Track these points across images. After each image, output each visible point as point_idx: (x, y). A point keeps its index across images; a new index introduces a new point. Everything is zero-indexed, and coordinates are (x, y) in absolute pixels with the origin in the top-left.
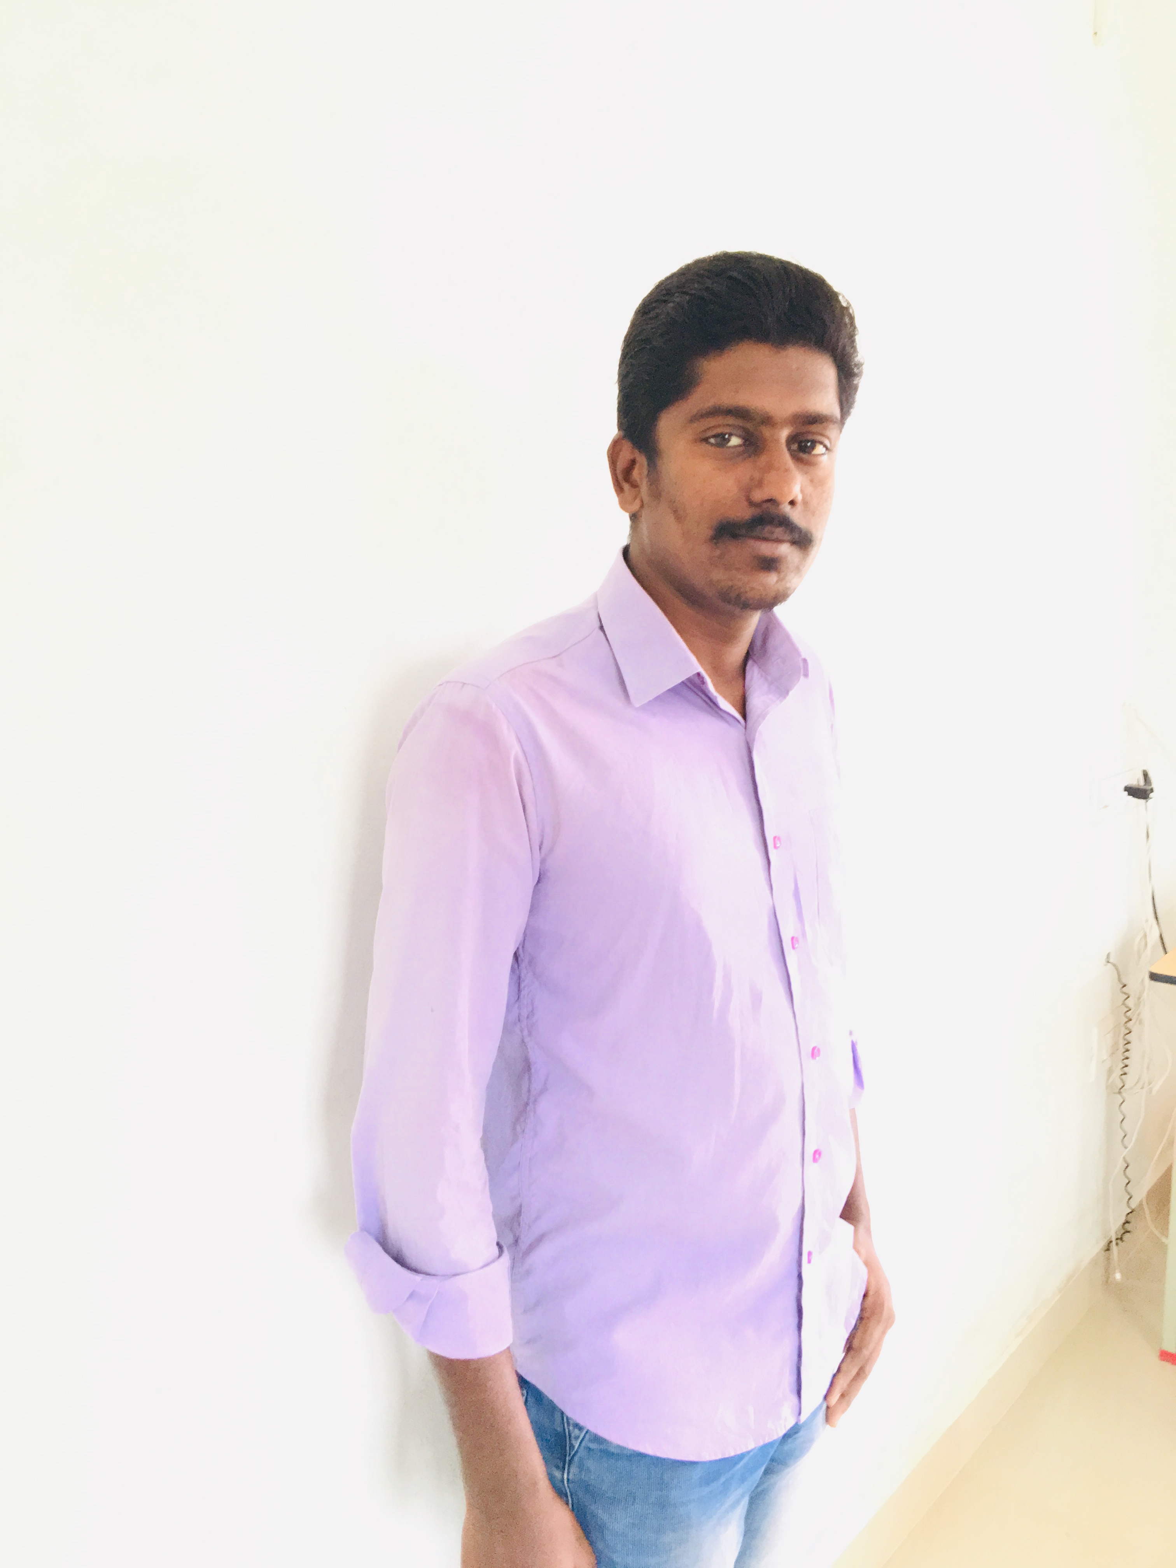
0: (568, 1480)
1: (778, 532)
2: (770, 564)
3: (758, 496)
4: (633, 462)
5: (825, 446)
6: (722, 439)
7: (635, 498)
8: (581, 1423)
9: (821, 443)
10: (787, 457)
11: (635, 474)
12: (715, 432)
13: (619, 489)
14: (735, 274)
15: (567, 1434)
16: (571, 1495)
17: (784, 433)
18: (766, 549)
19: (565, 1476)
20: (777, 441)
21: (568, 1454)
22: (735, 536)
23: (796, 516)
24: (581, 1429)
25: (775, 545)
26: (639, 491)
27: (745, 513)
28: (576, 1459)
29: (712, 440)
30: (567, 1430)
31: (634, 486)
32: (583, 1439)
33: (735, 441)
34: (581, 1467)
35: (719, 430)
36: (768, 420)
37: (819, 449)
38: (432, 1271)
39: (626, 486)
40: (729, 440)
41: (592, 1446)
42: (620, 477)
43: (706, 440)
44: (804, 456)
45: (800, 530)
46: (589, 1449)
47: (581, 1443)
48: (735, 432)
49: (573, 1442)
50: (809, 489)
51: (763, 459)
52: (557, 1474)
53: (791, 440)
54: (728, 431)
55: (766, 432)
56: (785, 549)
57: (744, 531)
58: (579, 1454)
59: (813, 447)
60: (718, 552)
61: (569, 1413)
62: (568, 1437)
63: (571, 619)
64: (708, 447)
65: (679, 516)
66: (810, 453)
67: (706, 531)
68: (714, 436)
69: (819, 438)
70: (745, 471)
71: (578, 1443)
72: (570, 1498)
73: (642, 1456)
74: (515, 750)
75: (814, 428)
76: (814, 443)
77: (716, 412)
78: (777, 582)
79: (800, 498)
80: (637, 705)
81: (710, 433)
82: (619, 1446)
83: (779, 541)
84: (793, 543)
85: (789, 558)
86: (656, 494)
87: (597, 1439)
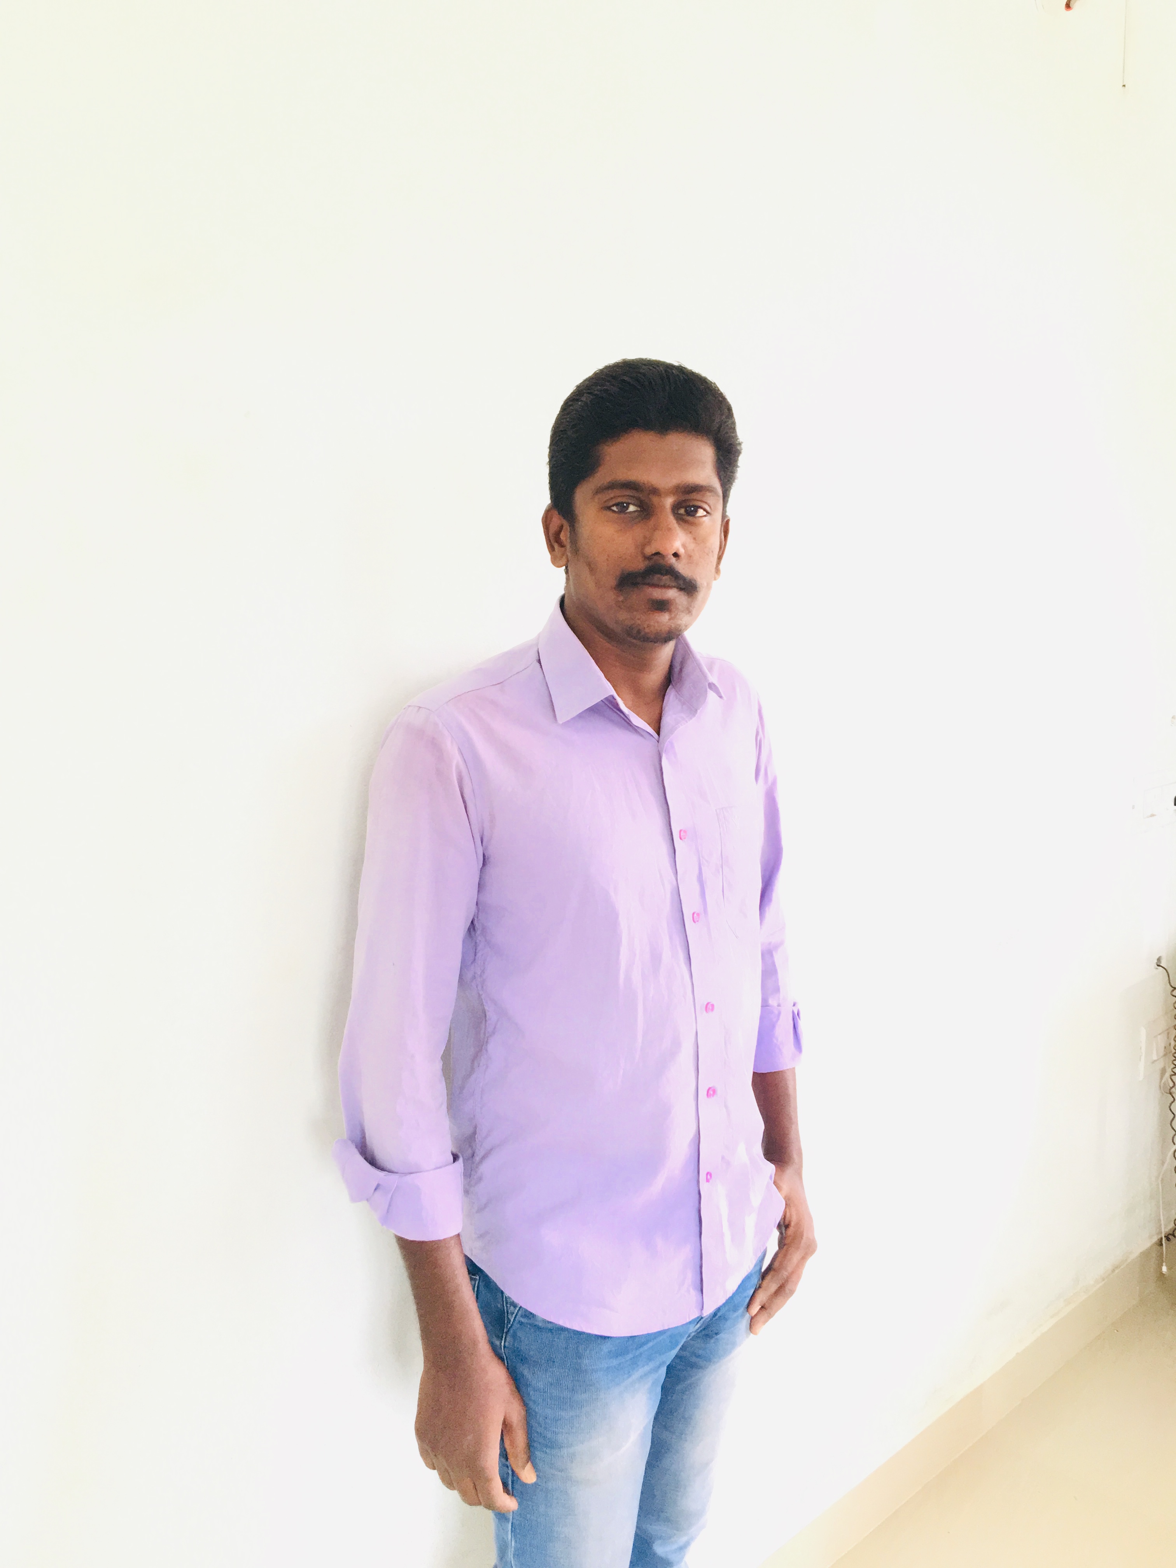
0: (505, 1347)
1: (666, 579)
2: (662, 606)
3: (649, 550)
4: (561, 528)
5: (705, 510)
6: (623, 507)
7: (563, 555)
8: (516, 1301)
9: (701, 508)
10: (671, 519)
11: (562, 536)
12: (614, 502)
13: (551, 548)
14: (626, 378)
15: (506, 1311)
16: (507, 1359)
17: (669, 501)
18: (657, 594)
19: (503, 1344)
20: (663, 507)
21: (506, 1326)
22: (635, 584)
23: (681, 567)
24: (515, 1306)
25: (664, 590)
26: (566, 550)
27: (640, 565)
28: (511, 1331)
29: (615, 508)
30: (505, 1308)
31: (562, 545)
32: (517, 1314)
33: (632, 508)
34: (514, 1336)
35: (619, 500)
36: (655, 491)
37: (701, 512)
38: (395, 1170)
39: (556, 546)
40: (627, 508)
41: (523, 1320)
42: (552, 538)
43: (609, 508)
44: (690, 518)
45: (684, 579)
46: (521, 1323)
47: (515, 1317)
48: (630, 501)
49: (510, 1317)
50: (691, 546)
51: (652, 522)
52: (498, 1343)
53: (675, 508)
54: (626, 501)
55: (655, 499)
56: (672, 594)
57: (639, 580)
58: (514, 1328)
59: (696, 511)
60: (621, 599)
61: (507, 1293)
62: (506, 1314)
63: (513, 655)
64: (609, 513)
65: (592, 567)
66: (694, 516)
67: (612, 582)
68: (616, 505)
69: (699, 504)
70: (638, 532)
71: (513, 1319)
72: (506, 1361)
73: (562, 1329)
74: (456, 759)
75: (694, 496)
76: (697, 508)
77: (612, 486)
78: (670, 619)
79: (682, 551)
80: (561, 723)
81: (611, 503)
82: (544, 1321)
83: (669, 587)
84: (681, 589)
85: (677, 601)
86: (576, 551)
87: (529, 1315)
